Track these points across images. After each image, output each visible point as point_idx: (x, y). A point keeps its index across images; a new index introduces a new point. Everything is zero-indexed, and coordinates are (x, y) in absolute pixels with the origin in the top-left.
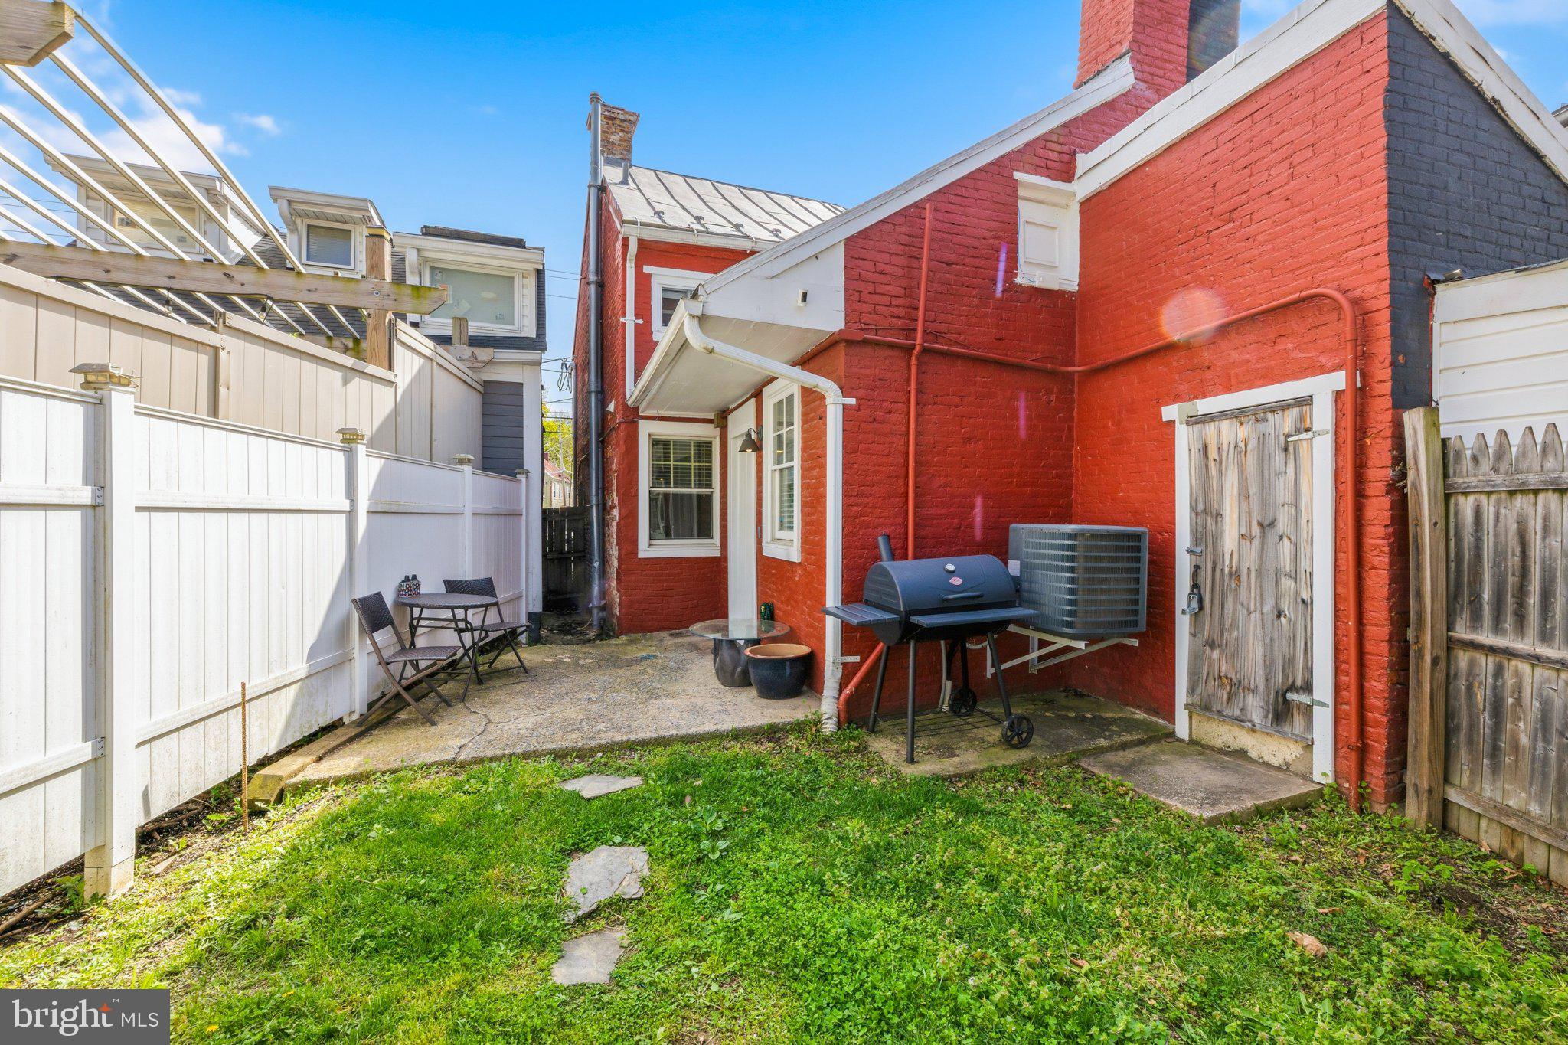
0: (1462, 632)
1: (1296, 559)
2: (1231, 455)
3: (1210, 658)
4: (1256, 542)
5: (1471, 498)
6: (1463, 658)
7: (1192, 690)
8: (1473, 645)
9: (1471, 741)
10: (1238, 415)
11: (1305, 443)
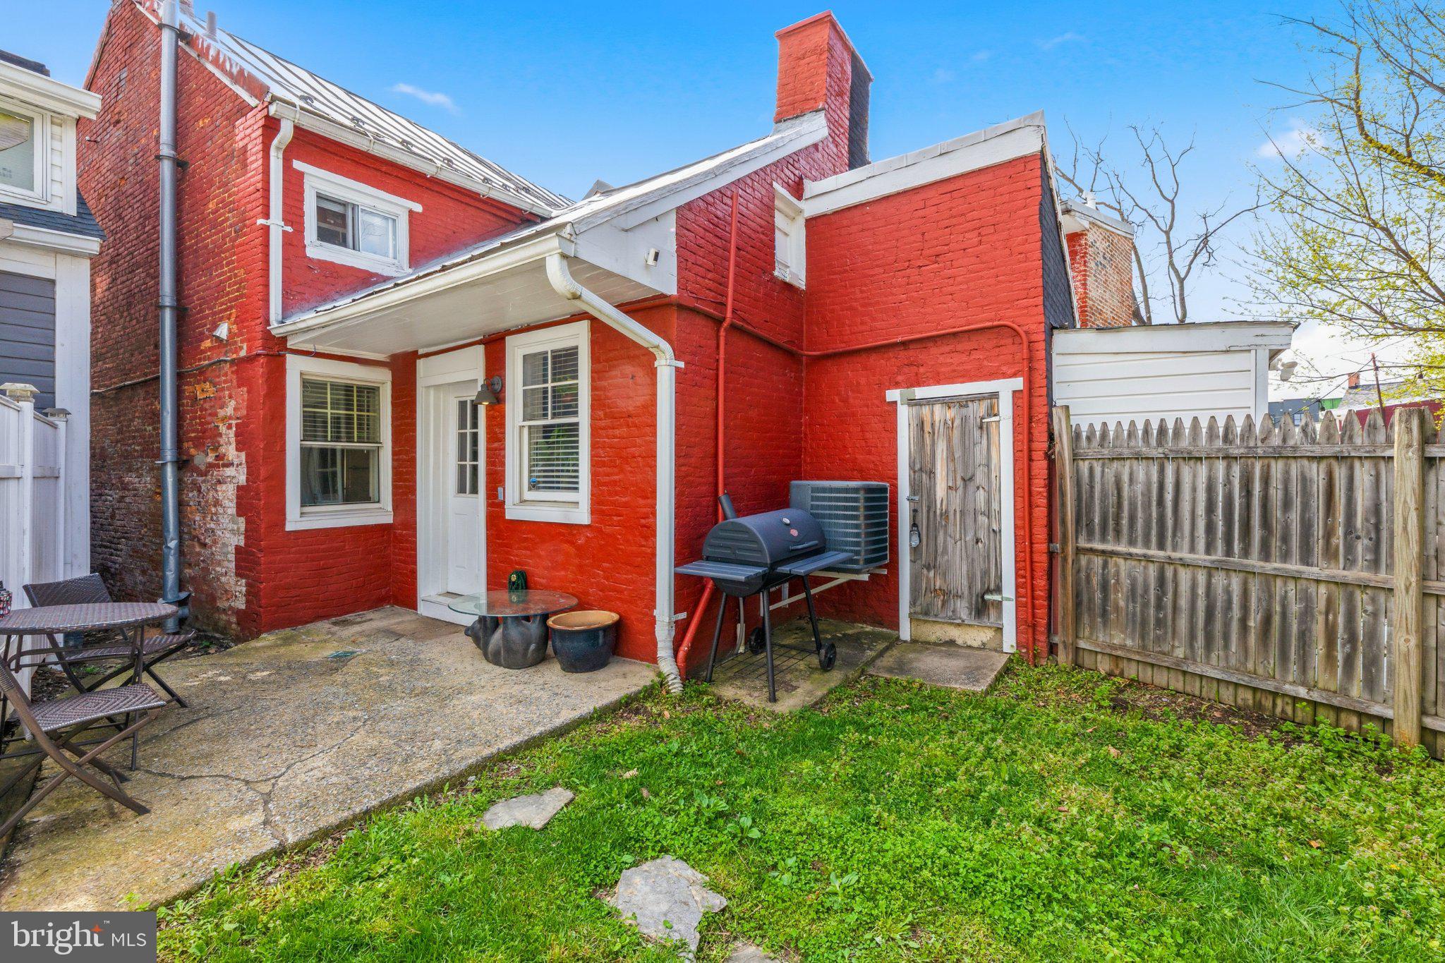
0: (1083, 543)
1: (989, 502)
2: (941, 430)
3: (927, 577)
4: (960, 491)
5: (1087, 463)
6: (1083, 560)
7: (913, 603)
8: (1092, 551)
9: (1089, 609)
10: (947, 402)
11: (994, 424)
